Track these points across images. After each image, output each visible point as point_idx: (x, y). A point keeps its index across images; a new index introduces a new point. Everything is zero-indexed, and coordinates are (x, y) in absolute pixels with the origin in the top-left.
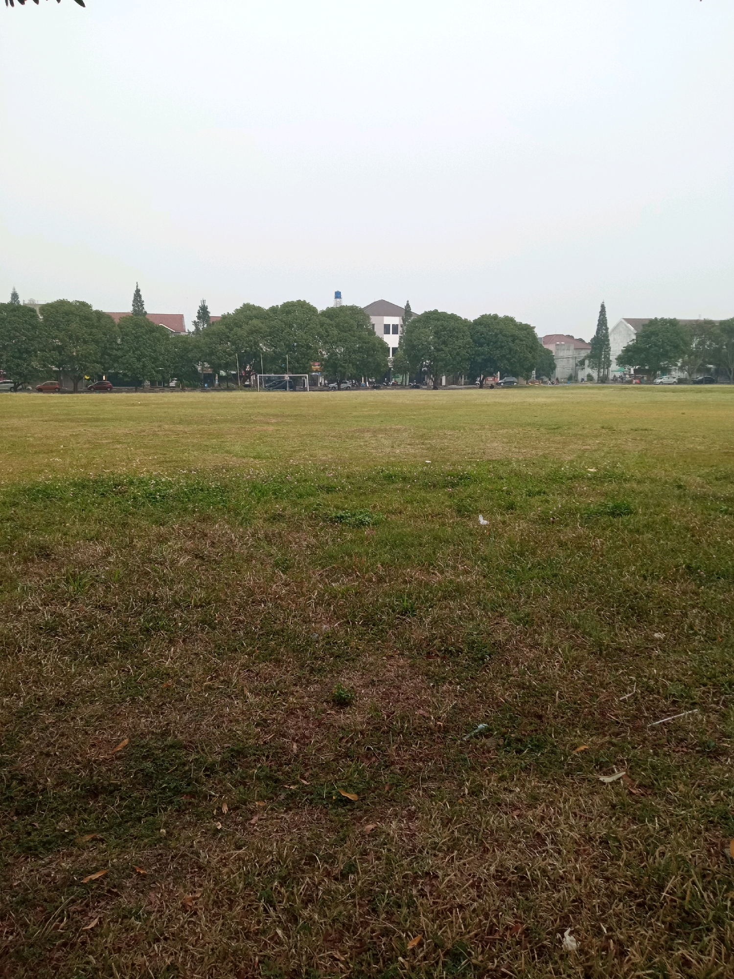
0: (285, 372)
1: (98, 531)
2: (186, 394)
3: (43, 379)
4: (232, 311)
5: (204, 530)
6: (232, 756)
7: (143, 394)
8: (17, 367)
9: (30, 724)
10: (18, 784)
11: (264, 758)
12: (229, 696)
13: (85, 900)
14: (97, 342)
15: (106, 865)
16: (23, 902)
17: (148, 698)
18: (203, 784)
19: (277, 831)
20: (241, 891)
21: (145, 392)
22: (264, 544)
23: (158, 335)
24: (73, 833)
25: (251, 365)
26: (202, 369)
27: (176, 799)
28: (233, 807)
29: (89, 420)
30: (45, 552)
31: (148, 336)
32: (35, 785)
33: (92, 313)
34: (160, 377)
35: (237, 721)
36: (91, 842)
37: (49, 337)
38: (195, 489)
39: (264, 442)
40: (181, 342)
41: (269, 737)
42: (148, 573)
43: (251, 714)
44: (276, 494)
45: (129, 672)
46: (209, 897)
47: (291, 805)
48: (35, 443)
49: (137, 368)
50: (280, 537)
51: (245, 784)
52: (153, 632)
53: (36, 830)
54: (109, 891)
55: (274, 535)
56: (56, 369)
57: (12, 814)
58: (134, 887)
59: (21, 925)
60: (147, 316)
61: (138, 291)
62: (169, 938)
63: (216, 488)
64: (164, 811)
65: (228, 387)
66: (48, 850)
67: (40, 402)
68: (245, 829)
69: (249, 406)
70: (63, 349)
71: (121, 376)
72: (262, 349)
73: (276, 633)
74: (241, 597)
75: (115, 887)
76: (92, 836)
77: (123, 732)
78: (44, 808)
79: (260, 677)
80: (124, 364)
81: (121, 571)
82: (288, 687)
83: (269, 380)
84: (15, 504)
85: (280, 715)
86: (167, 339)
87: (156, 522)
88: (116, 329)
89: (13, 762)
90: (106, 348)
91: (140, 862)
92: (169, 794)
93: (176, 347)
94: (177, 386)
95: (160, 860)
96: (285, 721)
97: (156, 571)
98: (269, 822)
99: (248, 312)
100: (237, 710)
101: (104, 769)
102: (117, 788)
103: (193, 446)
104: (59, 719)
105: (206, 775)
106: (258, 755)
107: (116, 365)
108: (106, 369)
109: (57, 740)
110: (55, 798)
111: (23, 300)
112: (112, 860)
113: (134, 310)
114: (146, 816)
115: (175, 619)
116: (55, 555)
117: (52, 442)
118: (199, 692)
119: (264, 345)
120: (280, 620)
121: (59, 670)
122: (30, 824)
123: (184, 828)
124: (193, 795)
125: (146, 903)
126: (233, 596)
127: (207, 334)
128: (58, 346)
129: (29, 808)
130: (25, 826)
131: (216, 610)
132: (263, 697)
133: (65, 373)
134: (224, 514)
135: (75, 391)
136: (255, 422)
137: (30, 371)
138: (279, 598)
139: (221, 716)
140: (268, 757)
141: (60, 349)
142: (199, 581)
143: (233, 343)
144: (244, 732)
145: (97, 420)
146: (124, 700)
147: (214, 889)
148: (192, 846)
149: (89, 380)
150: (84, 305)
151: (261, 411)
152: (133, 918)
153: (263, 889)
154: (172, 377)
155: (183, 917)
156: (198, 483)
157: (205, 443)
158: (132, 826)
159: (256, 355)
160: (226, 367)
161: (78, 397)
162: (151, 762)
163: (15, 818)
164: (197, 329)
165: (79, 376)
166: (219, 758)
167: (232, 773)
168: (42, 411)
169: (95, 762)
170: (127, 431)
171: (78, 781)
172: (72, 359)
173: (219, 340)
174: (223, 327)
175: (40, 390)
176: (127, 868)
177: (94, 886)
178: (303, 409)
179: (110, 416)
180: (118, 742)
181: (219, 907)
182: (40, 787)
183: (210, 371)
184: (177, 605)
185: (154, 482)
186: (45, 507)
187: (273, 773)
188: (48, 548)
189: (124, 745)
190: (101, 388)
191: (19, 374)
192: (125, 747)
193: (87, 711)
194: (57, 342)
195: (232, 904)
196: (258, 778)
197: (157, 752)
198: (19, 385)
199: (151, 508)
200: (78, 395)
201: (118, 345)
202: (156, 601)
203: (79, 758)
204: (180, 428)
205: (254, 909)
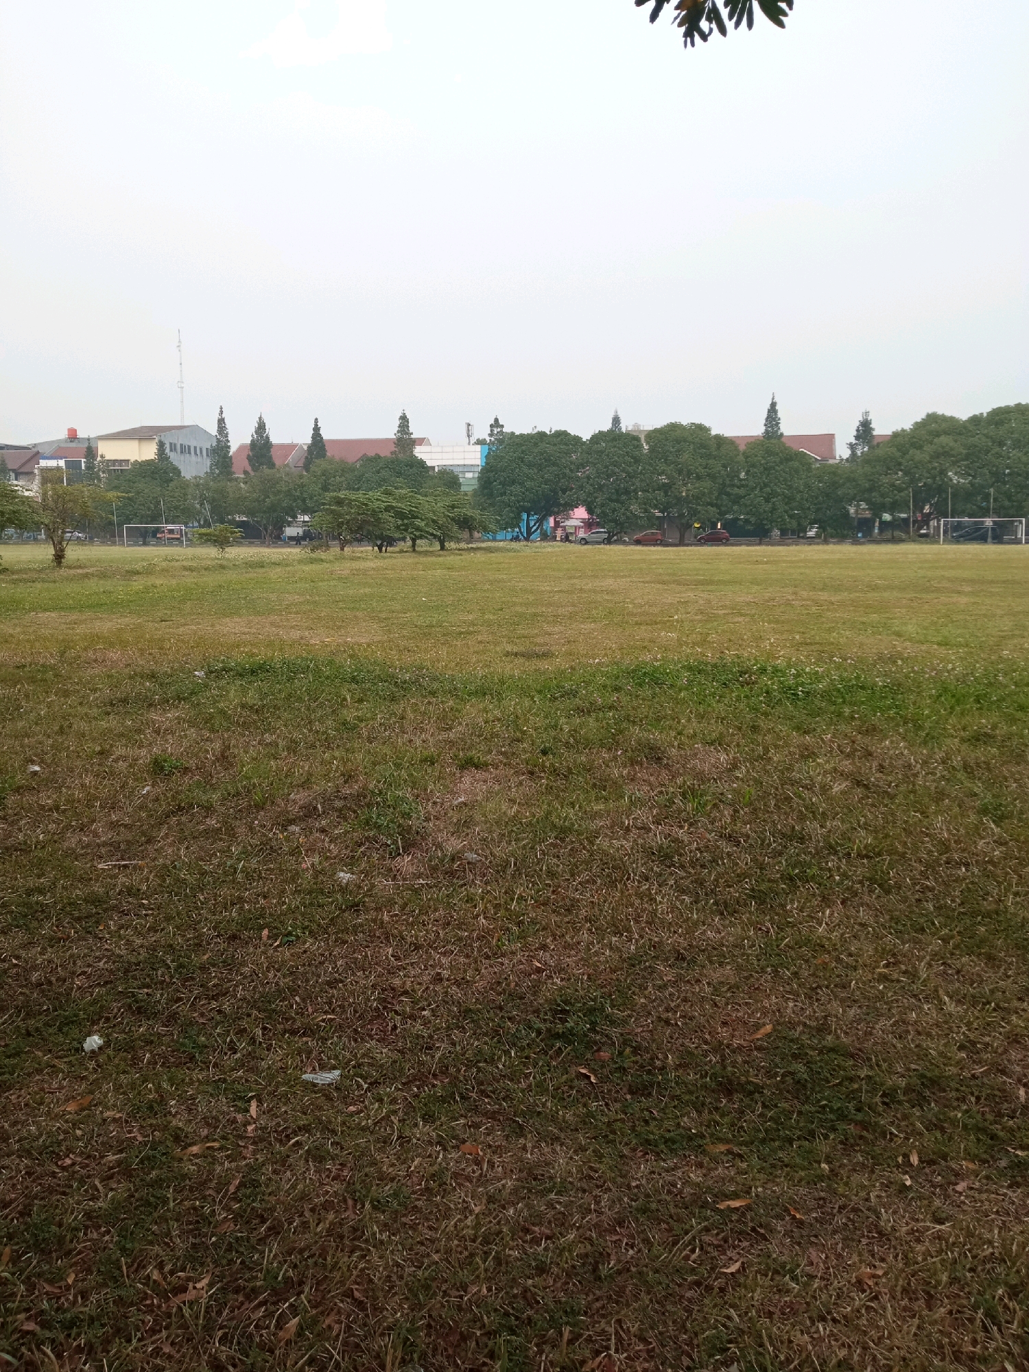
0: (985, 513)
1: (721, 734)
2: (830, 547)
3: (642, 528)
4: (908, 425)
5: (867, 746)
6: (923, 1084)
7: (770, 548)
8: (613, 512)
9: (644, 977)
10: (632, 1052)
11: (973, 1099)
12: (915, 996)
13: (723, 1231)
14: (712, 477)
15: (748, 1193)
16: (644, 1210)
17: (795, 974)
18: (880, 1115)
19: (997, 1212)
20: (945, 1287)
21: (772, 545)
22: (961, 775)
23: (796, 464)
24: (703, 1137)
25: (931, 505)
26: (856, 512)
27: (841, 1126)
28: (927, 1159)
29: (702, 583)
30: (655, 755)
31: (782, 467)
32: (652, 1059)
33: (710, 439)
34: (794, 524)
35: (929, 1035)
36: (726, 1155)
37: (653, 473)
38: (853, 686)
39: (953, 622)
40: (829, 473)
41: (979, 1070)
42: (788, 799)
43: (950, 1028)
44: (979, 702)
45: (768, 932)
46: (897, 1280)
47: (1019, 1179)
48: (635, 611)
49: (765, 512)
50: (989, 769)
51: (943, 1130)
52: (799, 884)
53: (655, 1119)
54: (753, 1229)
55: (978, 765)
56: (661, 515)
57: (625, 1090)
58: (788, 1234)
59: (643, 1240)
60: (783, 439)
61: (773, 405)
62: (839, 1322)
63: (885, 687)
64: (825, 1139)
65: (893, 537)
66: (671, 1150)
67: (638, 557)
68: (947, 1197)
69: (926, 565)
70: (671, 487)
71: (741, 523)
72: (951, 480)
73: (988, 915)
74: (930, 852)
75: (761, 1226)
76: (727, 1147)
77: (764, 1014)
78: (664, 1092)
79: (963, 976)
80: (746, 506)
81: (751, 791)
82: (1008, 1001)
83: (958, 527)
84: (617, 689)
85: (996, 1040)
86: (809, 469)
87: (798, 728)
88: (741, 458)
89: (625, 1022)
90: (724, 484)
91: (795, 1201)
92: (831, 1116)
93: (820, 482)
94: (818, 536)
95: (822, 1207)
96: (1006, 1051)
97: (800, 797)
98: (984, 1196)
99: (935, 426)
100: (928, 1019)
101: (740, 1059)
102: (759, 1089)
103: (844, 623)
104: (680, 978)
105: (884, 1103)
106: (963, 1092)
107: (735, 508)
108: (722, 514)
109: (679, 1006)
110: (677, 1083)
111: (626, 426)
112: (756, 1187)
113: (767, 432)
114: (799, 1138)
115: (830, 870)
116: (668, 759)
117: (656, 610)
118: (870, 981)
119: (956, 474)
120: (992, 897)
121: (677, 912)
122: (647, 1110)
123: (855, 1170)
124: (864, 1125)
125: (805, 1262)
126: (916, 849)
127: (867, 460)
128: (664, 484)
129: (645, 1087)
130: (642, 1110)
131: (891, 866)
132: (968, 1009)
133: (670, 519)
134: (898, 725)
135: (681, 543)
136: (937, 590)
137: (628, 518)
138: (991, 862)
139: (904, 1022)
140: (978, 1098)
141: (665, 488)
142: (863, 819)
143: (906, 473)
144: (941, 1054)
145: (711, 582)
146: (763, 970)
147: (903, 1271)
148: (867, 1200)
149: (698, 528)
150: (701, 429)
151: (946, 574)
152: (788, 1277)
153: (979, 1293)
154: (812, 523)
155: (859, 1299)
156: (858, 678)
157: (861, 619)
158: (781, 1148)
159: (941, 490)
160: (892, 508)
161: (685, 551)
162: (804, 1065)
163: (628, 1097)
164: (853, 454)
165: (688, 523)
166: (903, 1083)
167: (922, 1108)
168: (641, 569)
169: (728, 1046)
170: (749, 598)
171: (707, 1068)
172: (679, 500)
173: (885, 469)
174: (894, 450)
175: (638, 542)
176: (777, 1205)
177: (734, 1217)
178: (1016, 571)
179: (727, 577)
180: (757, 1027)
181: (910, 1299)
182: (658, 1063)
183: (868, 514)
184: (832, 849)
185: (793, 671)
186: (654, 696)
187: (986, 1124)
188: (659, 749)
189: (767, 1032)
190: (714, 539)
191: (615, 521)
192: (768, 1035)
193: (716, 974)
194: (664, 479)
195: (930, 1301)
196: (965, 1127)
197: (812, 1053)
198: (613, 536)
199: (791, 708)
200: (685, 548)
201: (741, 480)
202: (802, 840)
203: (707, 1036)
204: (824, 596)
205: (967, 1319)
